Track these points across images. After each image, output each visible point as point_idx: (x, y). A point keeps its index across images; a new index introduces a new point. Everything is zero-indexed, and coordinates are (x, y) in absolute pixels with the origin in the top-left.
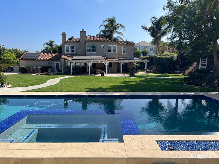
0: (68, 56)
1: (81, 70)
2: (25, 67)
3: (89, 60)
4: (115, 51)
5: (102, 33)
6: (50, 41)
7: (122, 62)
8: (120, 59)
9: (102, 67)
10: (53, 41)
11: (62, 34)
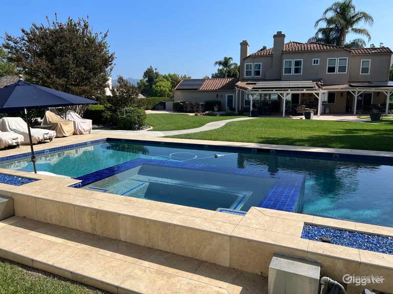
0: (249, 82)
1: (268, 108)
2: (181, 102)
3: (286, 89)
4: (342, 69)
5: (320, 36)
6: (226, 58)
7: (357, 92)
8: (352, 86)
9: (311, 102)
10: (229, 58)
11: (241, 44)
